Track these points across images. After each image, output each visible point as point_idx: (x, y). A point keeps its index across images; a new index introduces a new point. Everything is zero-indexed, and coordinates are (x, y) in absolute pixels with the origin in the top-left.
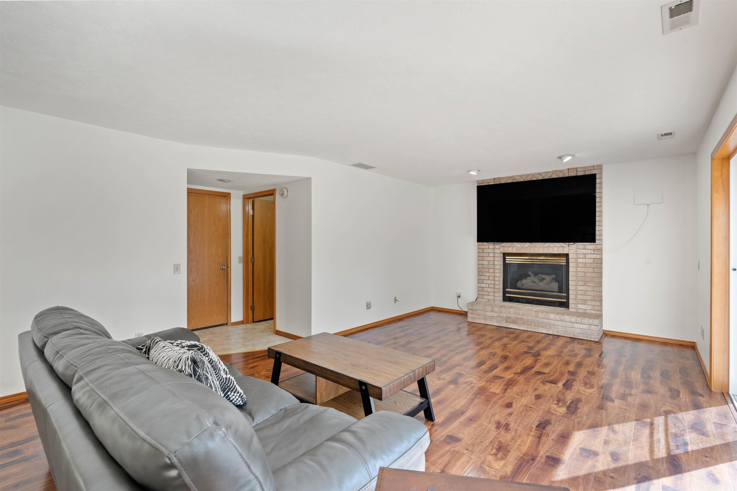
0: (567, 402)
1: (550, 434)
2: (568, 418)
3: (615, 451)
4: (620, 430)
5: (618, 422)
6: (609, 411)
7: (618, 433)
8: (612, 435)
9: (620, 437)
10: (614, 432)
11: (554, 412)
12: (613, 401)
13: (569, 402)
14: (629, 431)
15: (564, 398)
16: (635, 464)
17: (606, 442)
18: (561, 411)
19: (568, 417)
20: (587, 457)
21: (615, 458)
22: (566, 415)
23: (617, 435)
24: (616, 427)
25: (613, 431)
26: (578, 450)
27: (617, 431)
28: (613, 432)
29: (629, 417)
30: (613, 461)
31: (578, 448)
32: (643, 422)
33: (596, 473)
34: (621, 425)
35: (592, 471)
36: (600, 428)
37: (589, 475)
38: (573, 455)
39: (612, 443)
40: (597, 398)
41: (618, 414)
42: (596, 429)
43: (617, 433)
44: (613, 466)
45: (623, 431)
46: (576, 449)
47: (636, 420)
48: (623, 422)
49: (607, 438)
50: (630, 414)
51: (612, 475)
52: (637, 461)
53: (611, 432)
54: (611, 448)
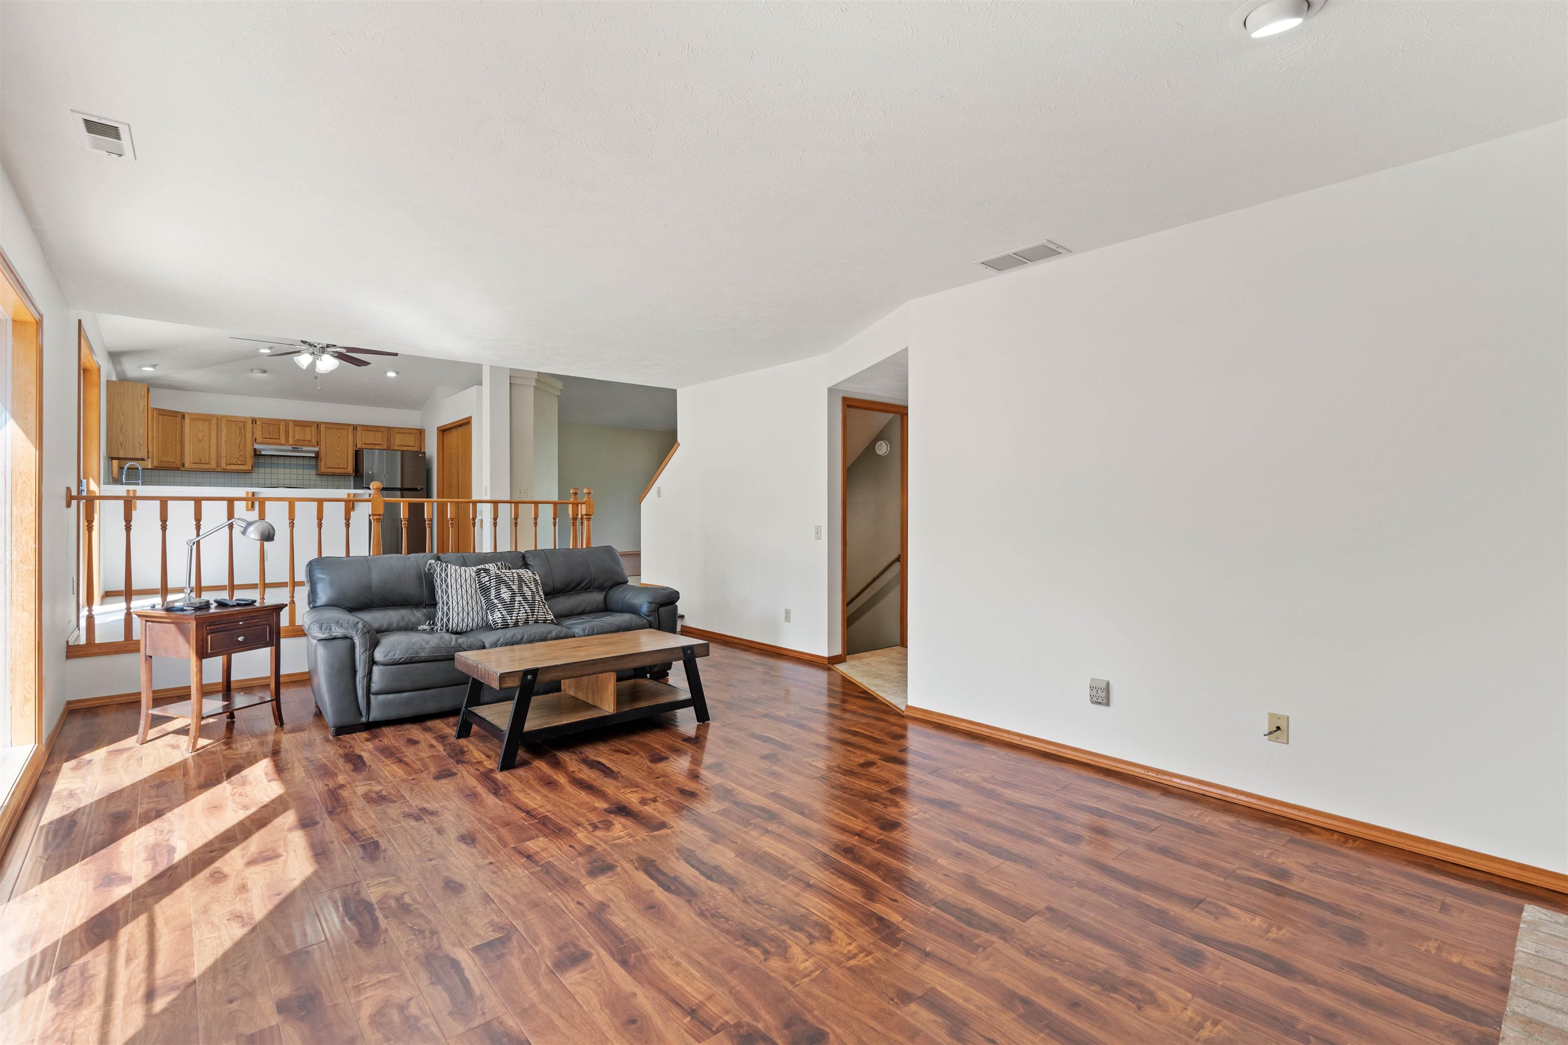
0: (386, 917)
1: (345, 846)
2: (346, 886)
3: (220, 885)
4: (226, 928)
5: (239, 945)
6: (273, 960)
7: (228, 920)
8: (239, 907)
9: (219, 912)
10: (237, 917)
11: (383, 880)
12: (282, 1007)
13: (383, 923)
14: (205, 937)
15: (403, 923)
16: (180, 884)
17: (243, 888)
18: (374, 890)
19: (349, 888)
20: (261, 852)
21: (217, 875)
22: (355, 889)
23: (229, 914)
24: (238, 932)
25: (240, 917)
26: (281, 851)
27: (231, 922)
28: (239, 914)
29: (215, 978)
30: (219, 870)
31: (283, 853)
32: (172, 988)
33: (238, 845)
34: (228, 944)
35: (245, 844)
36: (270, 907)
37: (246, 838)
38: (285, 843)
39: (231, 893)
40: (330, 982)
41: (245, 968)
42: (277, 900)
43: (230, 916)
44: (218, 864)
45: (219, 929)
46: (287, 851)
47: (194, 982)
48: (225, 955)
49: (244, 896)
50: (214, 990)
51: (213, 854)
52: (178, 892)
53: (243, 912)
54: (230, 885)
